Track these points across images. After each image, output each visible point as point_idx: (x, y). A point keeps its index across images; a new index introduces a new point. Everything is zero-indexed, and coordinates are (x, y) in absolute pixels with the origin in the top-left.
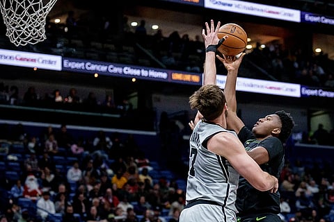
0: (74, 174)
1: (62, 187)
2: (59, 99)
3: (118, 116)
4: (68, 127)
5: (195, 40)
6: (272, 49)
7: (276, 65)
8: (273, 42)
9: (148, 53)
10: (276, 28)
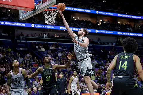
0: (60, 54)
1: (57, 58)
2: (56, 36)
3: (70, 40)
4: (58, 43)
5: (89, 21)
6: (108, 22)
7: (109, 26)
8: (108, 21)
9: (77, 24)
10: (108, 17)
